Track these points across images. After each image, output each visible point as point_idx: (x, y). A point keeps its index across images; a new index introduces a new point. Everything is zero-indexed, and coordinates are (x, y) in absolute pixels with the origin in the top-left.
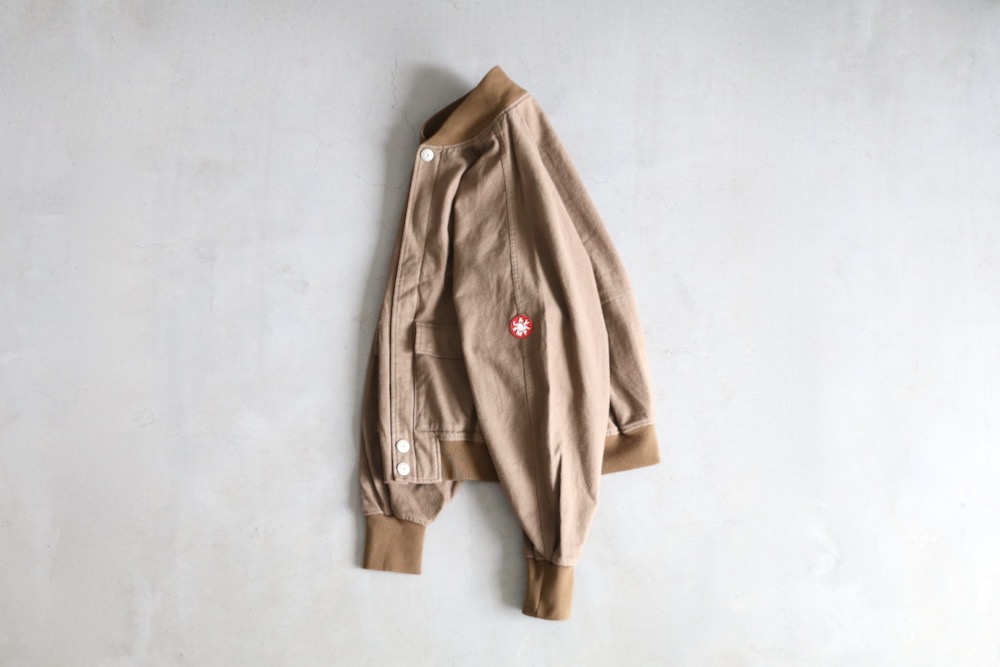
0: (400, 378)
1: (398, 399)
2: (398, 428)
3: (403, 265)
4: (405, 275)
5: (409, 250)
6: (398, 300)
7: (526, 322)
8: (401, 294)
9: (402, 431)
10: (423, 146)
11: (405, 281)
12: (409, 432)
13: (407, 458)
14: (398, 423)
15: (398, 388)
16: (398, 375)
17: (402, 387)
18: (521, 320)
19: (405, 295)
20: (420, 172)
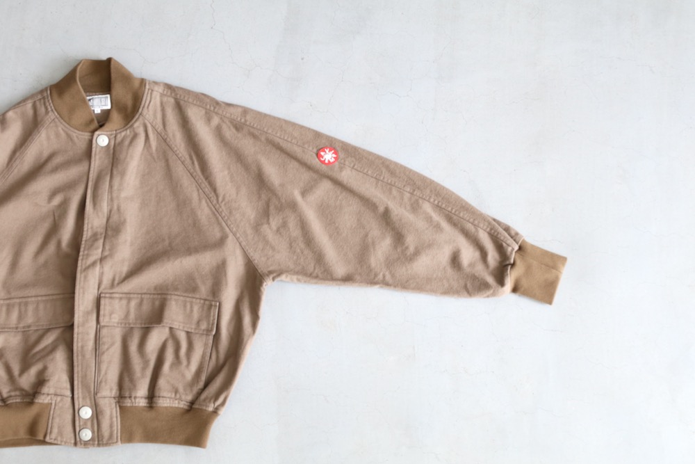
0: (82, 347)
1: (80, 368)
2: (80, 395)
3: (86, 241)
4: (88, 249)
5: (92, 228)
6: (81, 273)
7: (327, 151)
8: (84, 267)
9: (84, 398)
10: (97, 133)
11: (88, 255)
12: (91, 400)
13: (89, 424)
14: (80, 390)
15: (80, 358)
16: (80, 345)
17: (83, 356)
18: (322, 153)
19: (88, 268)
20: (97, 157)
